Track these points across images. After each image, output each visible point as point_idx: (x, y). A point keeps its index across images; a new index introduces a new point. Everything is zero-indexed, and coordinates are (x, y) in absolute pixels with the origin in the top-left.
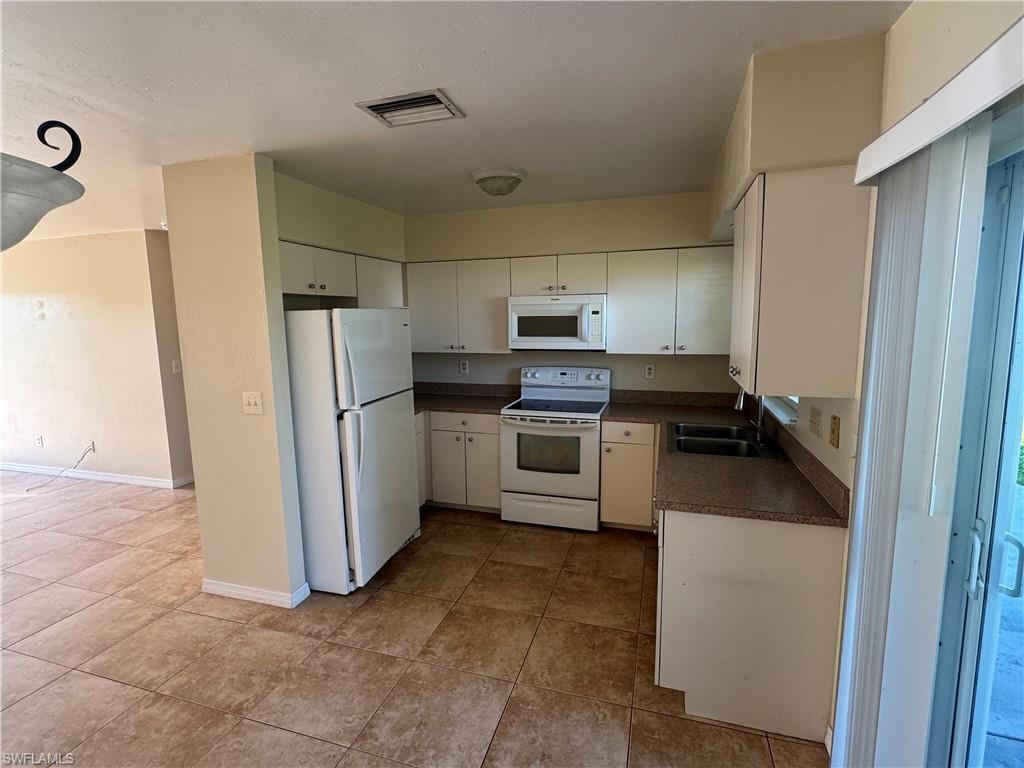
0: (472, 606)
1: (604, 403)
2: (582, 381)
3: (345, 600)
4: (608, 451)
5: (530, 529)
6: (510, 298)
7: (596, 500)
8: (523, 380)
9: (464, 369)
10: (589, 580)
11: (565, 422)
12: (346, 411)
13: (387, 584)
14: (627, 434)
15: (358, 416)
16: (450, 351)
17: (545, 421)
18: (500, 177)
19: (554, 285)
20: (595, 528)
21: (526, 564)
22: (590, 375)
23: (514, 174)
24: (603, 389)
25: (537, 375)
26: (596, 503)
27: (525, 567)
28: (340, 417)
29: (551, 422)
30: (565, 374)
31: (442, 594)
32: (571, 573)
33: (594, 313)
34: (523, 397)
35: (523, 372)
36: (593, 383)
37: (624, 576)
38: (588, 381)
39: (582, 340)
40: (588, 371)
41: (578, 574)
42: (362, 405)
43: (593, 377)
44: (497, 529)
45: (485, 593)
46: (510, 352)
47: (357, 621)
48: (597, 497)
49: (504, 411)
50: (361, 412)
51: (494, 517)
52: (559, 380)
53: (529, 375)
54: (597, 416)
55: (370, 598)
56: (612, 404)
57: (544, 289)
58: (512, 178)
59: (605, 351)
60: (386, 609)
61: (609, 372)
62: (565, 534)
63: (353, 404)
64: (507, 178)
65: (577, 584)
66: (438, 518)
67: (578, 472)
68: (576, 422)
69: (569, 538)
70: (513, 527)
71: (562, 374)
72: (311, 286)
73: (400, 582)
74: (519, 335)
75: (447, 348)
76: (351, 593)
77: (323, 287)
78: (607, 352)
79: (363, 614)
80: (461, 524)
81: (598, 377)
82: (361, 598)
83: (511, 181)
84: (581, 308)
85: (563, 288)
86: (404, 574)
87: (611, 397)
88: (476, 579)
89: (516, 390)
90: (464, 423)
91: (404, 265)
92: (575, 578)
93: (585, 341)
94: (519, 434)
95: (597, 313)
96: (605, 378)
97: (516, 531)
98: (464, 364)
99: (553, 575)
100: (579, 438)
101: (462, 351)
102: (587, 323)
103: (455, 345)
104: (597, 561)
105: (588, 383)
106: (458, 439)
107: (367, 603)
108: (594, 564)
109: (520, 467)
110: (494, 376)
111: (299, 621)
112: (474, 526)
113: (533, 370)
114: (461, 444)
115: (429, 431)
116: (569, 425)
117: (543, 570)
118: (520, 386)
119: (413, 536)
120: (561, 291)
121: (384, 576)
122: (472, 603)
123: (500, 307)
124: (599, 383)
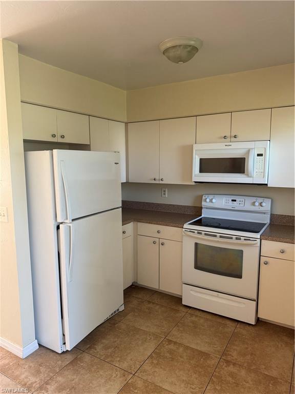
0: (145, 381)
1: (265, 224)
2: (248, 206)
3: (58, 357)
4: (266, 263)
5: (203, 315)
6: (194, 145)
7: (255, 301)
8: (204, 203)
9: (164, 194)
10: (243, 373)
11: (231, 238)
12: (62, 223)
13: (90, 348)
14: (283, 252)
15: (70, 227)
16: (154, 182)
17: (215, 236)
18: (180, 46)
19: (228, 134)
20: (252, 321)
21: (193, 346)
22: (254, 202)
23: (192, 43)
24: (264, 213)
25: (214, 201)
26: (255, 303)
27: (192, 349)
28: (58, 228)
29: (221, 237)
30: (235, 201)
31: (125, 365)
32: (228, 362)
33: (259, 155)
34: (203, 216)
35: (204, 198)
36: (257, 208)
37: (274, 373)
38: (253, 207)
39: (248, 175)
40: (254, 199)
41: (234, 364)
42: (73, 220)
43: (257, 204)
44: (177, 311)
45: (157, 370)
46: (194, 184)
47: (60, 379)
48: (255, 298)
49: (186, 226)
50: (71, 225)
51: (178, 300)
52: (231, 205)
53: (208, 200)
54: (258, 236)
55: (76, 359)
56: (272, 224)
57: (221, 138)
58: (190, 46)
59: (267, 185)
60: (83, 372)
61: (270, 200)
62: (228, 322)
63: (67, 219)
64: (186, 46)
65: (232, 375)
66: (140, 296)
67: (240, 277)
68: (240, 239)
69: (231, 327)
70: (190, 311)
71: (232, 200)
72: (54, 136)
73: (99, 347)
74: (201, 171)
75: (151, 180)
76: (63, 353)
77: (63, 137)
78: (269, 186)
79: (66, 373)
80: (153, 303)
81: (261, 204)
82: (69, 358)
83: (189, 49)
84: (249, 151)
85: (235, 137)
86: (104, 341)
87: (271, 220)
88: (153, 355)
89: (198, 210)
90: (158, 232)
91: (126, 124)
92: (231, 368)
93: (251, 177)
94: (196, 244)
95: (261, 155)
96: (267, 205)
97: (192, 315)
98: (164, 191)
99: (213, 362)
100: (242, 251)
101: (161, 182)
102: (253, 164)
103: (157, 178)
104: (252, 354)
105: (252, 208)
106: (154, 243)
107: (71, 363)
108: (248, 357)
109: (197, 267)
110: (183, 200)
111: (23, 370)
112: (162, 306)
113: (211, 197)
114: (157, 246)
115: (136, 235)
116: (234, 241)
117: (206, 355)
118: (201, 208)
119: (118, 310)
120: (233, 139)
121: (89, 341)
122: (145, 378)
123: (188, 151)
124: (261, 209)
